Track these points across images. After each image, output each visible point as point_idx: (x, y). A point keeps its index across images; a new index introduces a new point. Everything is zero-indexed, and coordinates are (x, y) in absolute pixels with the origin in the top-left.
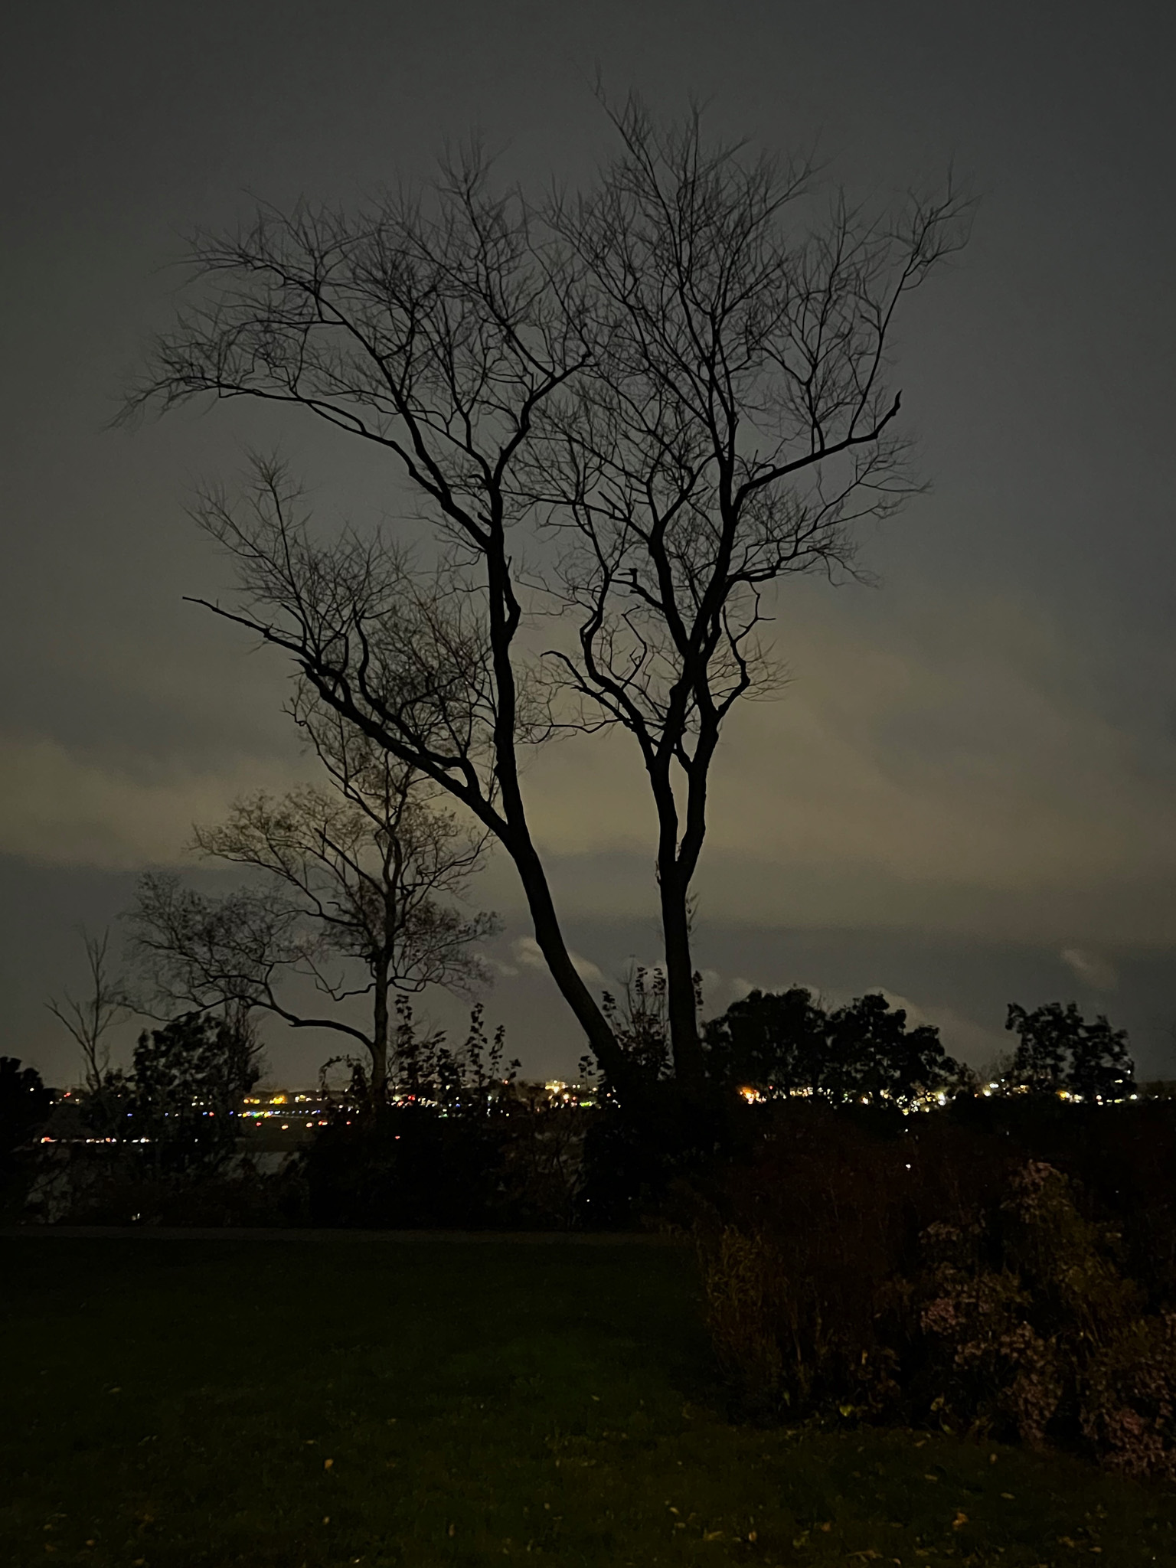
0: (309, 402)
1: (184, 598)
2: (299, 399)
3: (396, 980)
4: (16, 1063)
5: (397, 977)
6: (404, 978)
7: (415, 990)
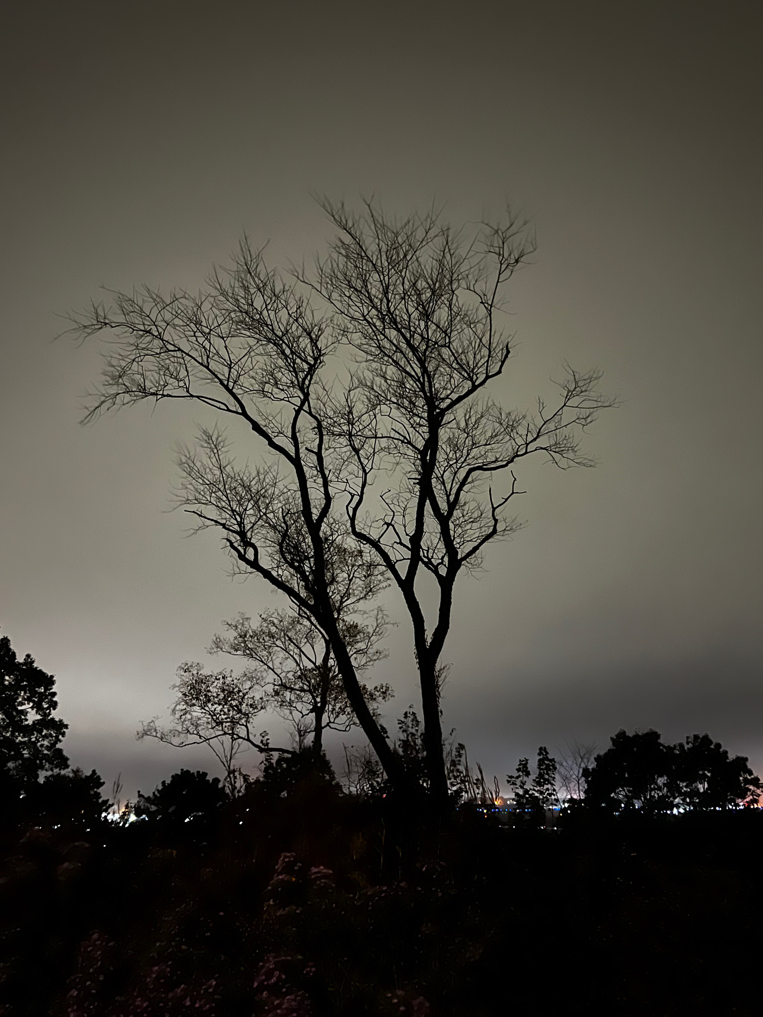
0: (198, 397)
1: (185, 511)
2: (192, 396)
3: (330, 724)
4: (205, 774)
5: (330, 722)
6: (334, 723)
7: (345, 731)
